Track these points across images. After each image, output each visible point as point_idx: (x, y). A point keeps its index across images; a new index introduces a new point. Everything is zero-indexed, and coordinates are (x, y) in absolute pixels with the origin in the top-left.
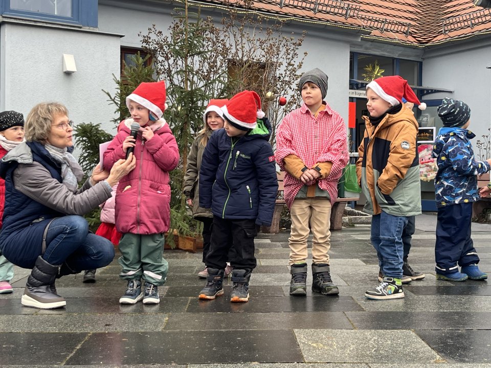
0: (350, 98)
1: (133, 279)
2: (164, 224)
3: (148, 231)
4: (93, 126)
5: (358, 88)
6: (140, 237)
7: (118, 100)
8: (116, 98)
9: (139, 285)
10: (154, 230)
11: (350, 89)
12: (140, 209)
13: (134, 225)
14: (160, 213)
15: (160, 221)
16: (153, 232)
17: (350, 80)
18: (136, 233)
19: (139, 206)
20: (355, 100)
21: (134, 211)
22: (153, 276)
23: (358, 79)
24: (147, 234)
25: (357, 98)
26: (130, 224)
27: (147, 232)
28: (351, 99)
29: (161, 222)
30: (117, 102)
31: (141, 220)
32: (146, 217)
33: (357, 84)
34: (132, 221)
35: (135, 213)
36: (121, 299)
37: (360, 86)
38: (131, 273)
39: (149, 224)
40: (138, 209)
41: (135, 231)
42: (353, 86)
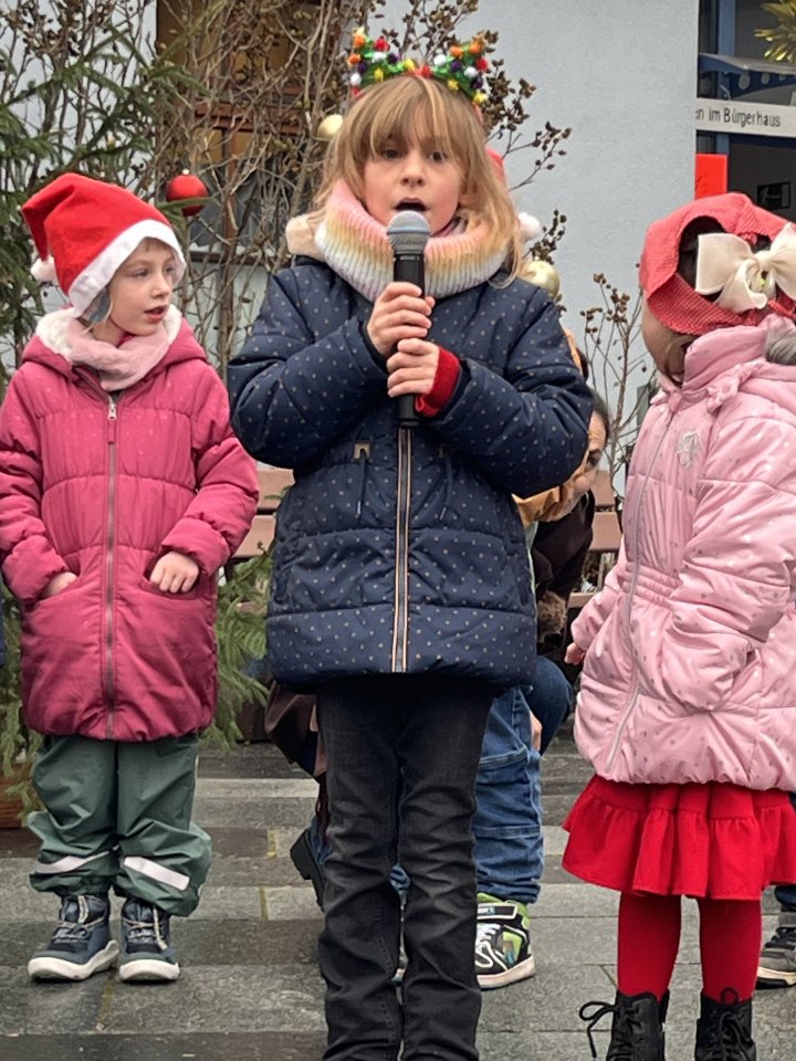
0: (700, 133)
1: (75, 888)
2: (197, 702)
3: (144, 729)
5: (736, 93)
6: (116, 747)
9: (101, 914)
10: (166, 726)
11: (699, 95)
12: (114, 654)
13: (96, 710)
14: (183, 663)
15: (186, 693)
16: (163, 734)
17: (700, 60)
18: (102, 736)
19: (110, 640)
20: (723, 144)
21: (94, 661)
22: (158, 878)
23: (737, 55)
24: (140, 738)
25: (734, 138)
26: (82, 706)
27: (141, 733)
28: (707, 140)
29: (188, 698)
31: (117, 692)
32: (137, 680)
33: (733, 78)
34: (88, 697)
35: (97, 667)
36: (33, 962)
37: (744, 83)
38: (68, 864)
39: (149, 705)
40: (108, 653)
41: (98, 731)
42: (713, 82)
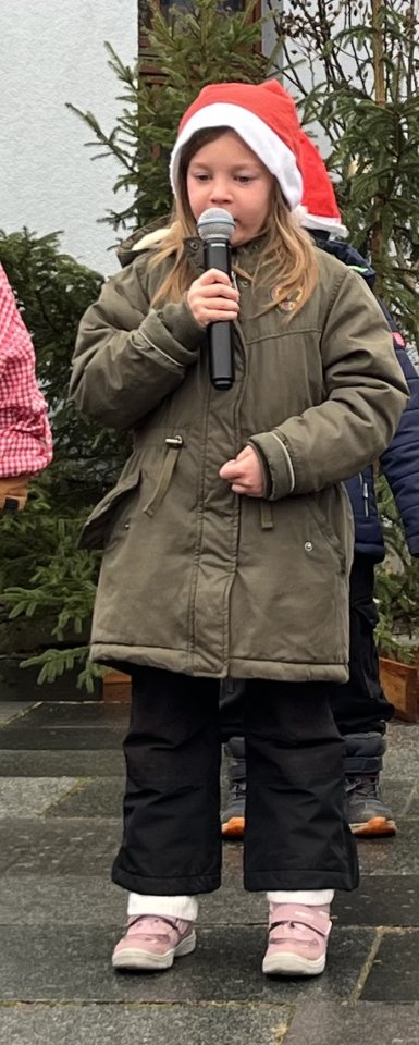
4: (34, 243)
7: (128, 143)
8: (120, 135)
30: (123, 147)
